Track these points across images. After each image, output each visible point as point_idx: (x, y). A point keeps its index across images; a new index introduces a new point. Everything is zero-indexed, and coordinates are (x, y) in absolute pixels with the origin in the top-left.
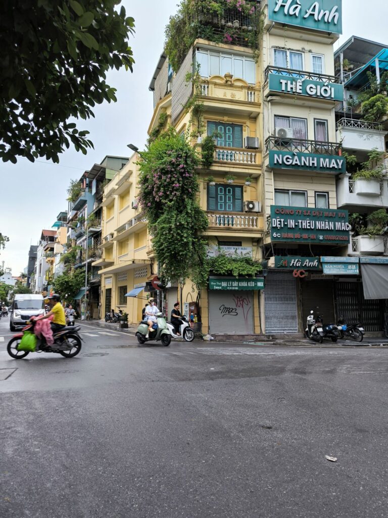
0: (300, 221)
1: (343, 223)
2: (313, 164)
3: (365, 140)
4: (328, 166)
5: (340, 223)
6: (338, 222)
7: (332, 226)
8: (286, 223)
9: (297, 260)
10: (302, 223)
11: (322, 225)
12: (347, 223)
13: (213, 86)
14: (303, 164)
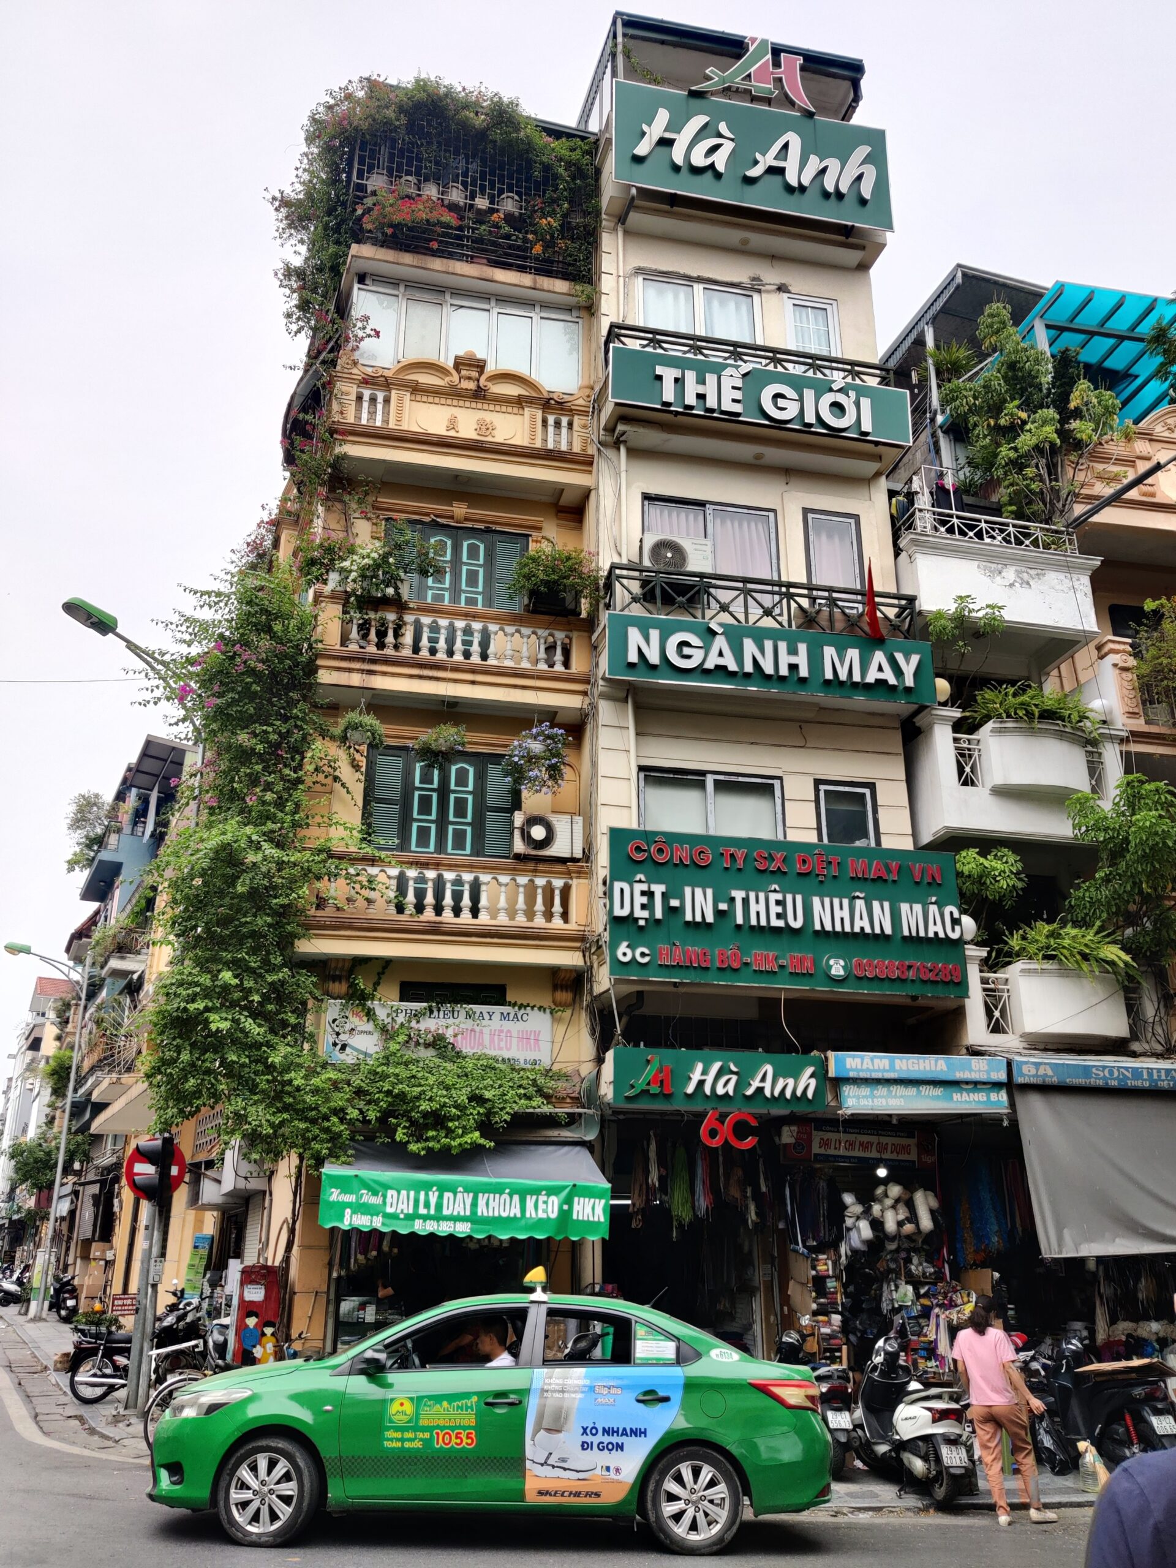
0: (738, 895)
1: (933, 909)
2: (793, 667)
3: (1011, 585)
4: (857, 678)
5: (918, 908)
6: (911, 901)
7: (882, 919)
8: (675, 903)
9: (716, 1066)
10: (746, 901)
11: (838, 914)
12: (951, 909)
13: (407, 396)
14: (749, 668)
